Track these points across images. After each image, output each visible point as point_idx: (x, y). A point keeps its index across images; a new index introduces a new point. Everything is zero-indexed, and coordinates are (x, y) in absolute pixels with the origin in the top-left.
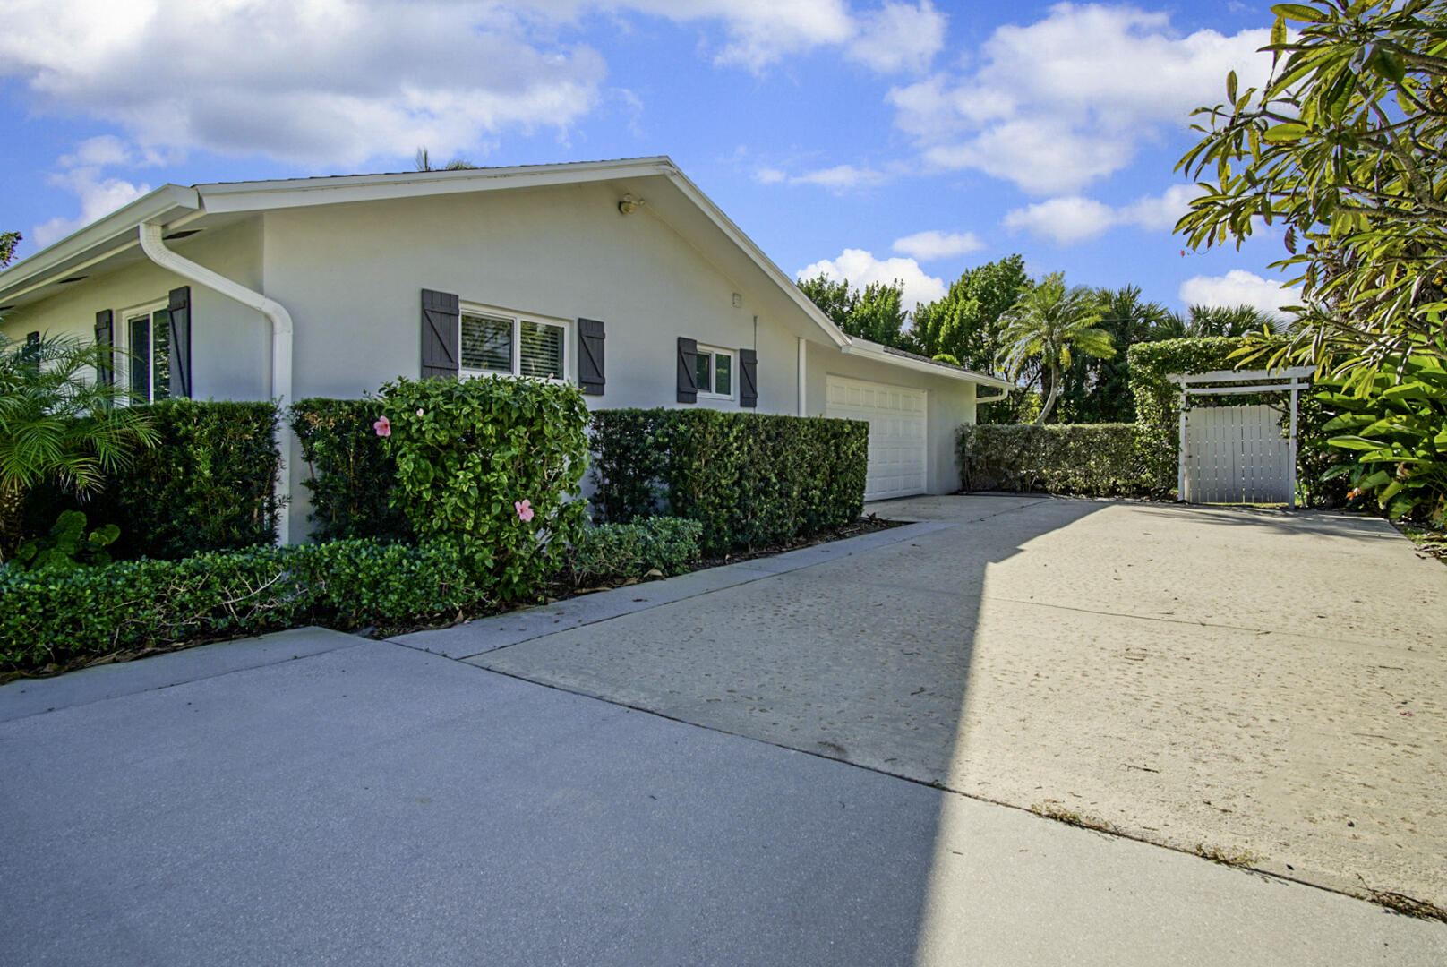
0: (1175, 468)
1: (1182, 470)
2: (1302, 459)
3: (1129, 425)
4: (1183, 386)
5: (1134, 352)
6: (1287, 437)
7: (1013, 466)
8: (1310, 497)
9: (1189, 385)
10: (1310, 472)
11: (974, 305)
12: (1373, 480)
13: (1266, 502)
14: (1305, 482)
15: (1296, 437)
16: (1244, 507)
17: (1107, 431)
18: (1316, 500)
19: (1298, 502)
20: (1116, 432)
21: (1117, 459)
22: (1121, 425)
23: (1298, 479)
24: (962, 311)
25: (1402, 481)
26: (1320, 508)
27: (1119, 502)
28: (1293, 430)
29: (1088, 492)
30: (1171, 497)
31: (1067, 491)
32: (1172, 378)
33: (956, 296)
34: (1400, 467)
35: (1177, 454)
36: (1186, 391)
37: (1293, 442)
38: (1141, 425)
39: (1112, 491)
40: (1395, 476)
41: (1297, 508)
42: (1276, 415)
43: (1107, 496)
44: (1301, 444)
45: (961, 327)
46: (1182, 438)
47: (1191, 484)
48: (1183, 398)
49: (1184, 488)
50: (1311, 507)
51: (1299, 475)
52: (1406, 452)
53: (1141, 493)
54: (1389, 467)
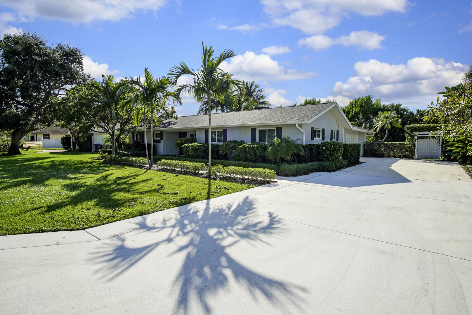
0: (414, 152)
1: (416, 152)
2: (442, 150)
3: (404, 142)
4: (417, 134)
5: (406, 127)
6: (439, 146)
7: (377, 151)
8: (444, 158)
9: (418, 134)
10: (444, 153)
11: (358, 109)
12: (455, 155)
13: (434, 159)
14: (443, 155)
15: (441, 146)
16: (429, 160)
17: (399, 144)
18: (445, 159)
19: (441, 159)
20: (401, 144)
21: (401, 150)
22: (402, 142)
23: (441, 154)
24: (355, 110)
25: (461, 155)
26: (446, 161)
27: (401, 159)
28: (441, 144)
29: (395, 157)
30: (413, 158)
31: (389, 156)
32: (415, 133)
33: (352, 106)
34: (461, 152)
35: (415, 149)
36: (417, 136)
37: (440, 147)
38: (407, 142)
39: (400, 157)
40: (460, 154)
41: (441, 161)
42: (437, 141)
43: (398, 158)
44: (442, 147)
45: (355, 114)
46: (416, 145)
47: (417, 155)
48: (417, 137)
49: (416, 156)
50: (444, 160)
51: (441, 153)
52: (462, 150)
53: (406, 157)
54: (459, 153)
